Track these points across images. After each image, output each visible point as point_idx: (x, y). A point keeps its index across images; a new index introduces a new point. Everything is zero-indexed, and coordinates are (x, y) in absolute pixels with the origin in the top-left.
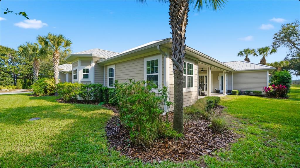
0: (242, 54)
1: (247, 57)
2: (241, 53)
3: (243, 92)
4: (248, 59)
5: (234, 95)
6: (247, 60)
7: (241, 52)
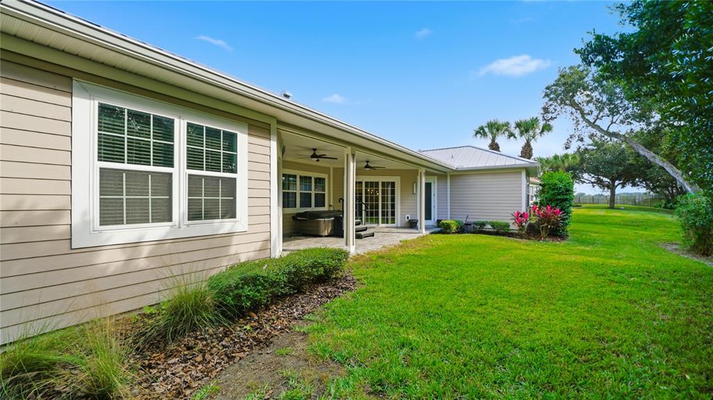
0: (485, 134)
1: (493, 140)
2: (482, 131)
3: (470, 225)
4: (497, 145)
5: (446, 233)
6: (494, 147)
7: (482, 128)
